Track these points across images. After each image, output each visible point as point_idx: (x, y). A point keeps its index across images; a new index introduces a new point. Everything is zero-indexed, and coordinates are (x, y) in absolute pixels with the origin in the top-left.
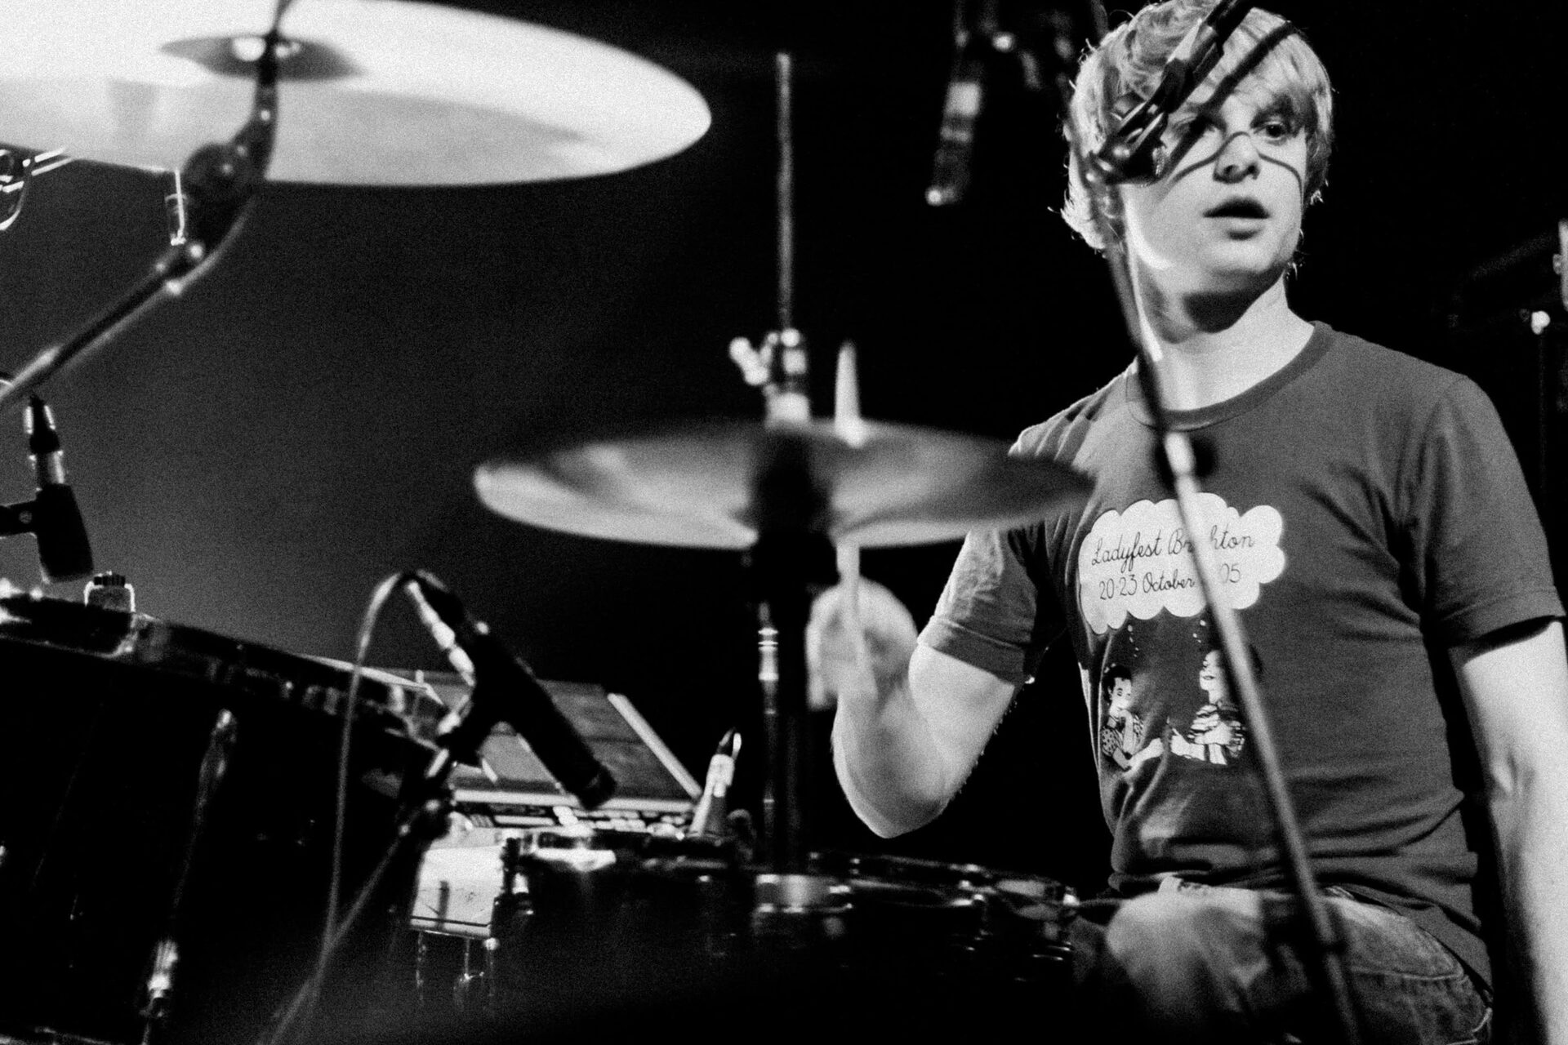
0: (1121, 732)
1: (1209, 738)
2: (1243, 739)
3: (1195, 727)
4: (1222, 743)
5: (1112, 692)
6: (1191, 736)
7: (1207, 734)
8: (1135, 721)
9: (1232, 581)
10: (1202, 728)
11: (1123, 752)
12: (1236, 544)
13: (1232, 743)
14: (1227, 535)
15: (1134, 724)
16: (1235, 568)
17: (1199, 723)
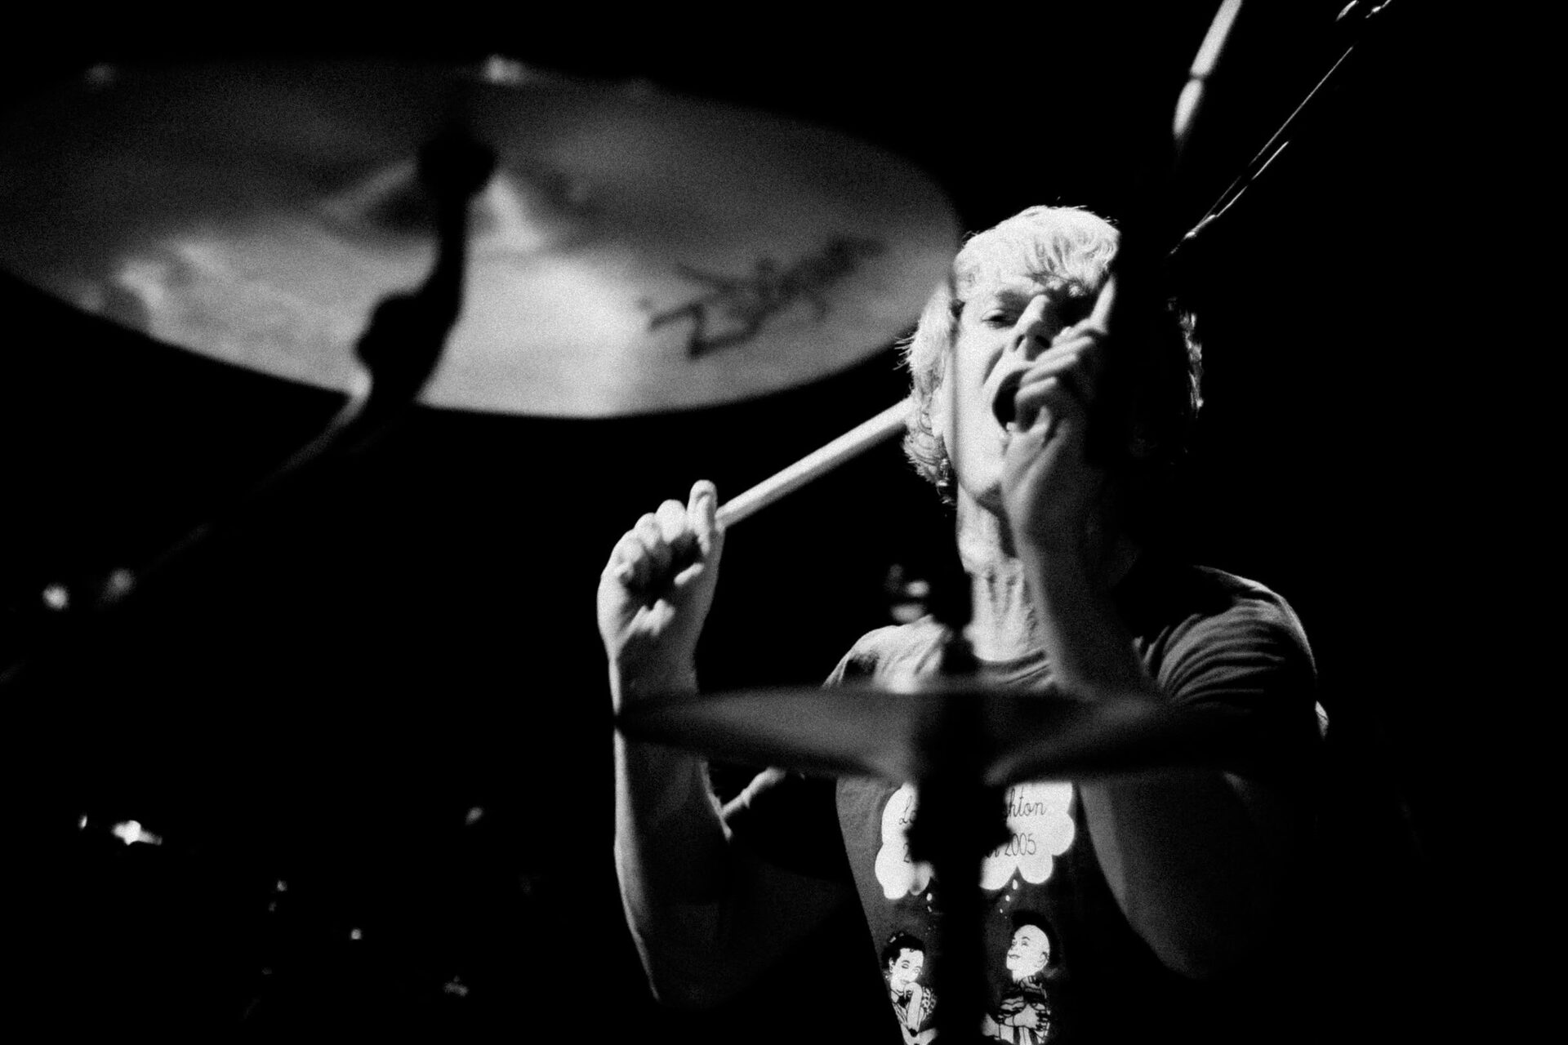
0: (904, 1007)
1: (1019, 1019)
2: (1049, 1024)
3: (1005, 1007)
4: (1030, 1026)
5: (894, 964)
6: (1000, 1017)
7: (1017, 1016)
8: (925, 995)
9: (1031, 854)
10: (1010, 1008)
11: (907, 1028)
12: (1030, 811)
13: (1039, 1028)
14: (1023, 800)
15: (923, 998)
16: (1031, 838)
17: (1008, 1004)
